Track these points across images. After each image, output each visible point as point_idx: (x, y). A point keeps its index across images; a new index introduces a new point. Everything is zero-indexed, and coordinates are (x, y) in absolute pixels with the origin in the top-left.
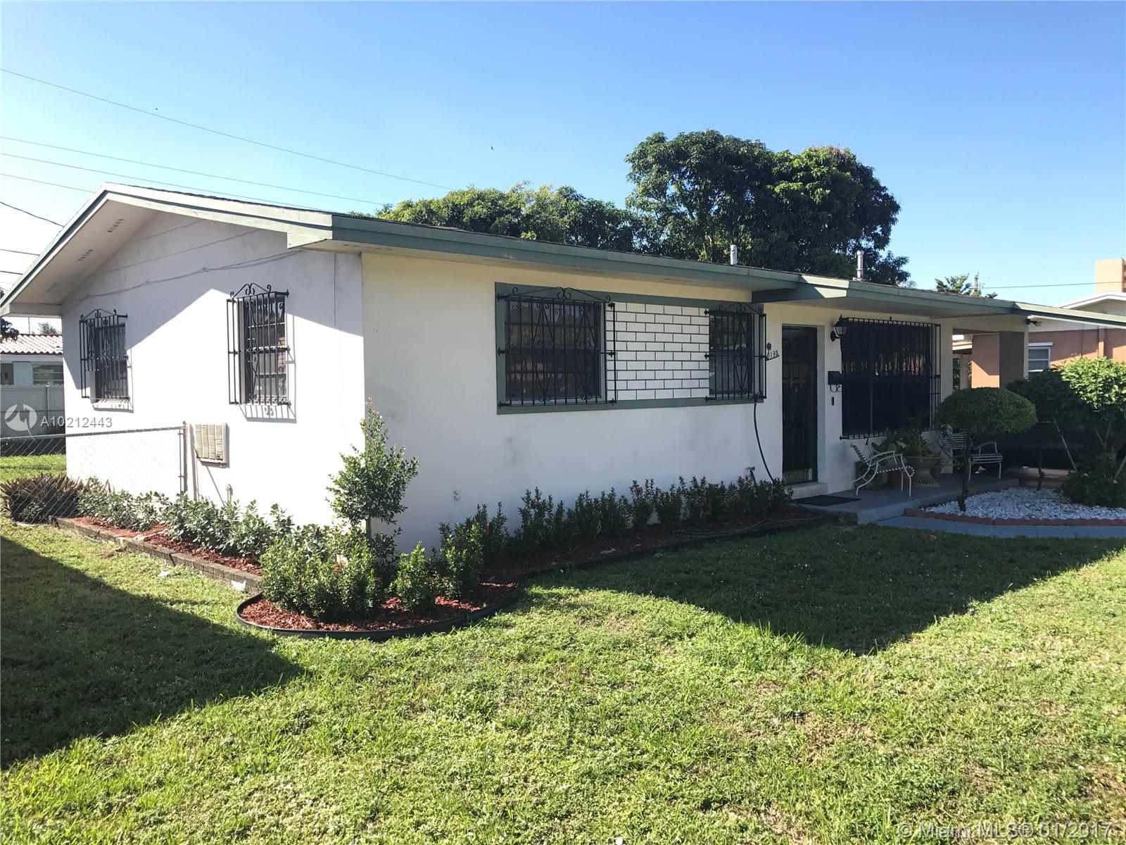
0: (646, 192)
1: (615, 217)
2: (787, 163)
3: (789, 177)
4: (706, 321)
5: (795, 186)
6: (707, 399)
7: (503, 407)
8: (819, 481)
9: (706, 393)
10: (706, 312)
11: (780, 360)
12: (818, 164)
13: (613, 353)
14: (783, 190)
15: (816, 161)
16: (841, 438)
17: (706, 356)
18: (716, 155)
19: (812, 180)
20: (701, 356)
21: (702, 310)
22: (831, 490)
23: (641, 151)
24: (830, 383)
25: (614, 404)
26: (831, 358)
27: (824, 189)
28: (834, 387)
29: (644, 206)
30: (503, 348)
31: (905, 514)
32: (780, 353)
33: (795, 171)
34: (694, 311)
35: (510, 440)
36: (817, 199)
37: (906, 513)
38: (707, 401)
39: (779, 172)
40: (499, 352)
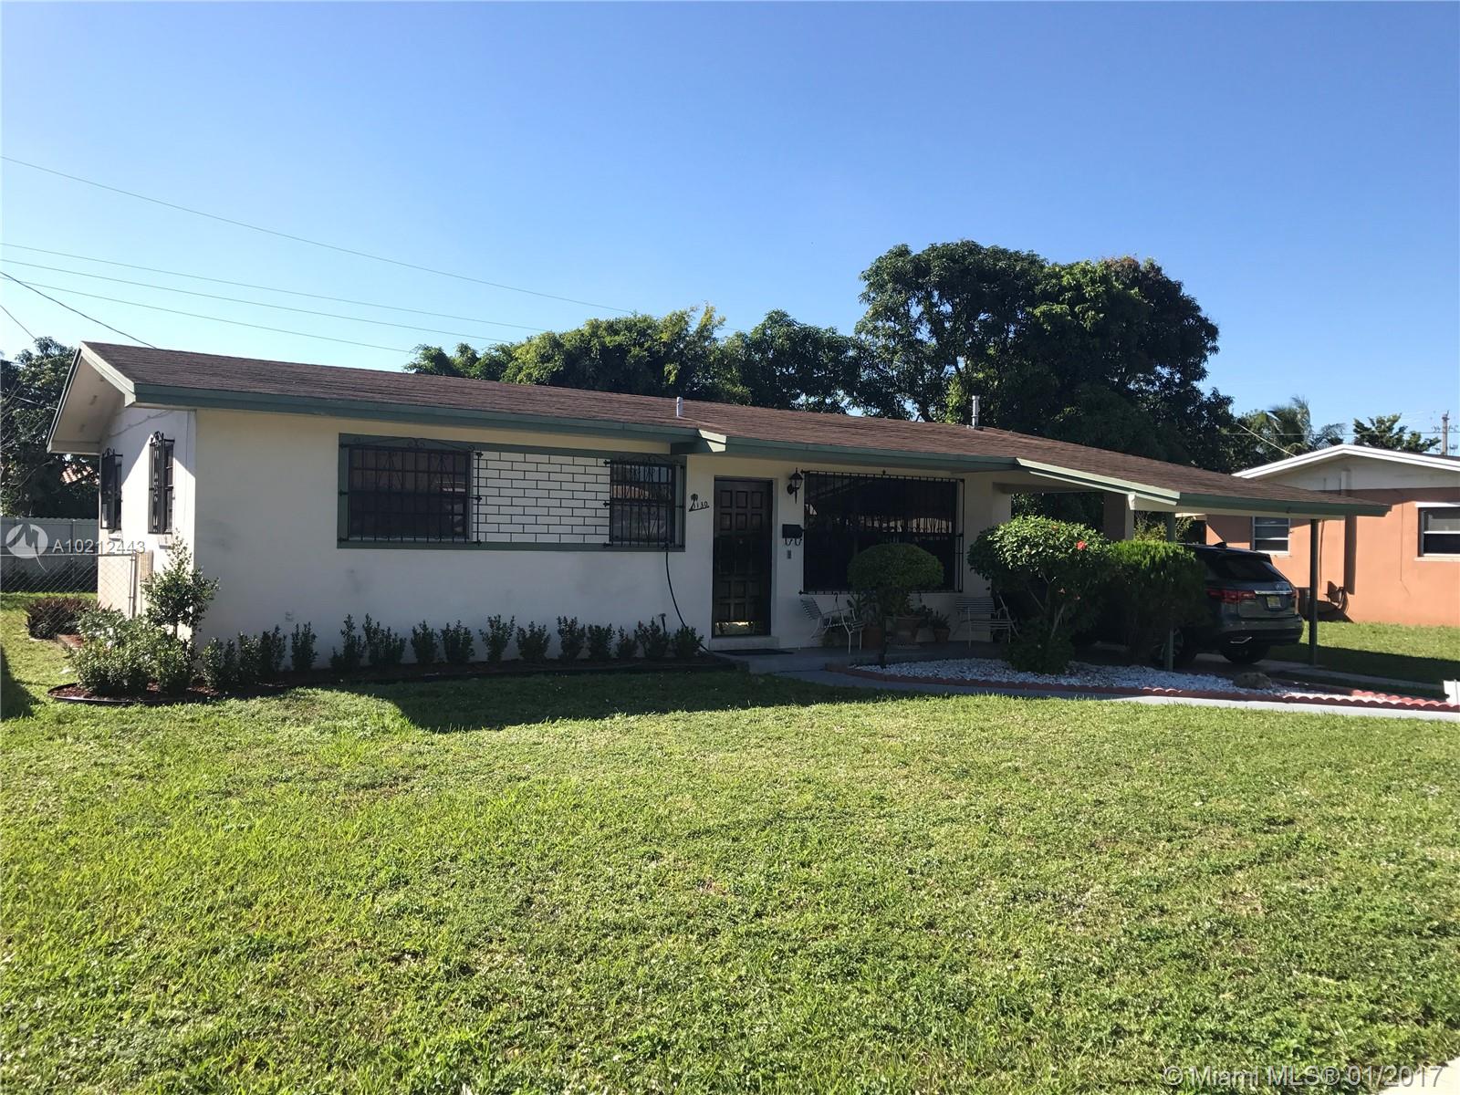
0: (876, 315)
1: (837, 345)
2: (1054, 281)
3: (1053, 297)
4: (608, 471)
5: (1057, 308)
6: (605, 545)
7: (343, 542)
8: (772, 634)
9: (606, 540)
10: (606, 463)
11: (710, 512)
12: (1093, 282)
13: (479, 498)
14: (1043, 313)
15: (1091, 278)
16: (801, 593)
17: (606, 504)
18: (966, 271)
19: (1086, 300)
20: (600, 505)
21: (601, 462)
22: (783, 645)
23: (878, 267)
24: (785, 535)
25: (479, 545)
26: (790, 510)
27: (1098, 313)
28: (789, 540)
29: (874, 331)
30: (346, 490)
31: (826, 670)
32: (711, 504)
33: (1063, 290)
34: (592, 461)
35: (352, 572)
36: (1087, 325)
37: (827, 668)
38: (605, 547)
39: (1044, 291)
40: (341, 493)
